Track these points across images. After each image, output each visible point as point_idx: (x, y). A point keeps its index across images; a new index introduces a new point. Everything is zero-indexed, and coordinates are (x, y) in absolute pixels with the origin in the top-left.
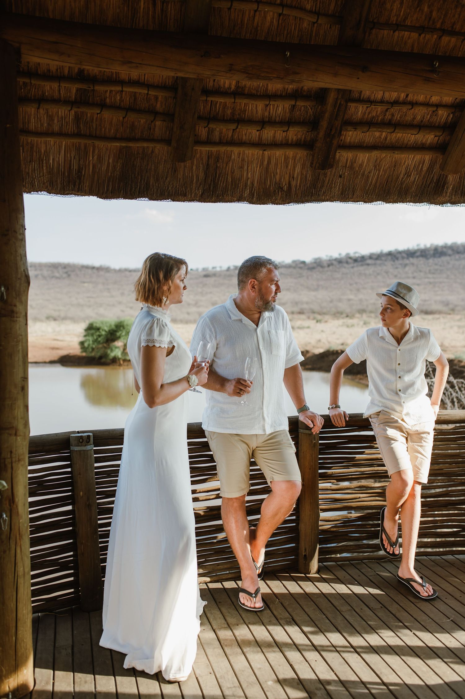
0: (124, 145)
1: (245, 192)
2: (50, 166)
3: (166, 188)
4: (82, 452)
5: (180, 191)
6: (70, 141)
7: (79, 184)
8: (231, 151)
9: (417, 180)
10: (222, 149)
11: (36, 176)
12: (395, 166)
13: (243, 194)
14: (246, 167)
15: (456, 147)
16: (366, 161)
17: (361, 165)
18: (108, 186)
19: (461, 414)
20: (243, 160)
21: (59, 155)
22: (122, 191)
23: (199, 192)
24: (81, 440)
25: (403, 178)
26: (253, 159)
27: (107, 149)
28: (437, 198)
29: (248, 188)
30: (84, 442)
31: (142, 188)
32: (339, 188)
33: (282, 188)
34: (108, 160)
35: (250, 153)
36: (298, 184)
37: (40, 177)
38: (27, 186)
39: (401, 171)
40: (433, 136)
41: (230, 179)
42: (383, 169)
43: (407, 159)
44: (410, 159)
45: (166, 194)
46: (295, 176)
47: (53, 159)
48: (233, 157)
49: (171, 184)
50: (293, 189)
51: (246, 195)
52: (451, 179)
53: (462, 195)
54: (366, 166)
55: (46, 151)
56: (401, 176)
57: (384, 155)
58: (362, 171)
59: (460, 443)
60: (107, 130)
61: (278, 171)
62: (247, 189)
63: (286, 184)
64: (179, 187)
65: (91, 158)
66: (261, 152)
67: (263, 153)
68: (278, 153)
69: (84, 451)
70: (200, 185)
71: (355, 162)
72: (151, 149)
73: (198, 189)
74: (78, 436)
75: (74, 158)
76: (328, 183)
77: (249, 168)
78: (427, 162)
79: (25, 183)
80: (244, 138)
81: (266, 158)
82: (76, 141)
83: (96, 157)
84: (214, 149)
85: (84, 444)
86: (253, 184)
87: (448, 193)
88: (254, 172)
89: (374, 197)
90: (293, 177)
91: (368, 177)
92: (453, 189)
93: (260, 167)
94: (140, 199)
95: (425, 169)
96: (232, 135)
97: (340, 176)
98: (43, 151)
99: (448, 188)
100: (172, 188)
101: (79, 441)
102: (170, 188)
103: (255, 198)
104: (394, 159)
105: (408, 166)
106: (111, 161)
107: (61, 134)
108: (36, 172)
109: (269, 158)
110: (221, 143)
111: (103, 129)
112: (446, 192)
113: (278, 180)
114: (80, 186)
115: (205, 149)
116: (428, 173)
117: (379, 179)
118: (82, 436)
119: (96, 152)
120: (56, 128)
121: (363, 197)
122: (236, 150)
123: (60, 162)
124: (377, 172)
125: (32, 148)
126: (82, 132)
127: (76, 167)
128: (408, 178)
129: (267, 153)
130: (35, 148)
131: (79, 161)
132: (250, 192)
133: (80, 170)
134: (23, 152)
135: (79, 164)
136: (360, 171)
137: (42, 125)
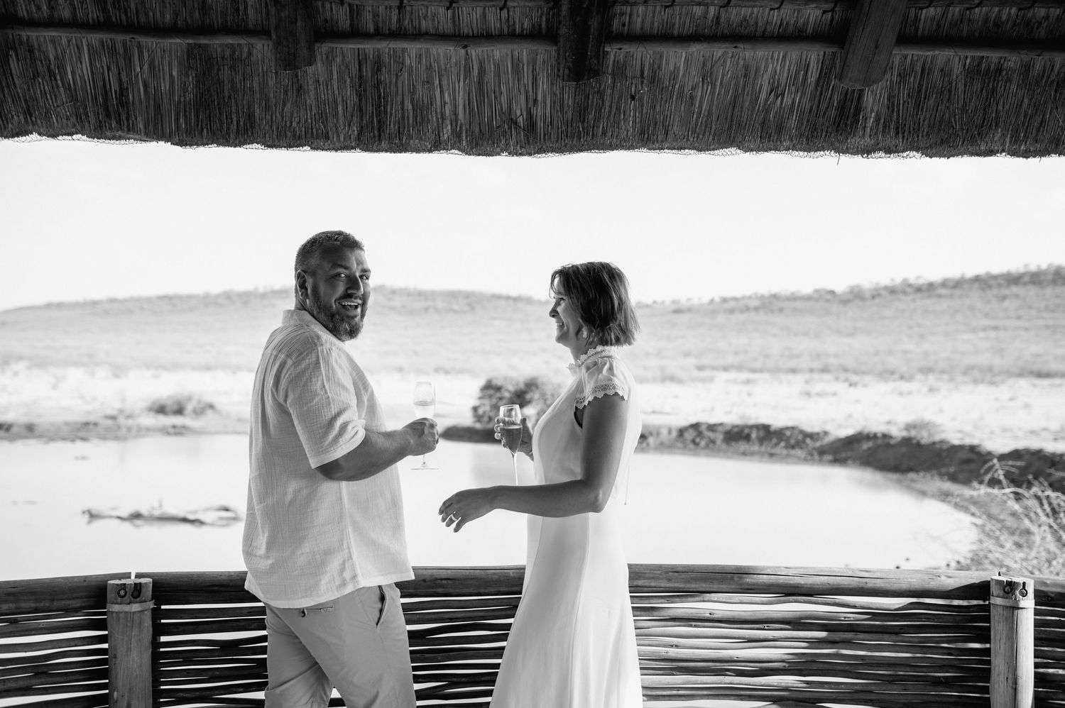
0: (191, 41)
1: (443, 132)
2: (69, 85)
3: (288, 124)
4: (121, 615)
5: (314, 130)
6: (95, 38)
7: (128, 119)
8: (404, 50)
9: (799, 102)
10: (385, 46)
11: (51, 103)
12: (745, 76)
13: (441, 135)
14: (437, 82)
15: (861, 29)
16: (682, 67)
17: (674, 76)
18: (177, 120)
19: (911, 578)
20: (429, 68)
21: (81, 63)
22: (205, 131)
23: (354, 131)
24: (122, 593)
25: (766, 100)
26: (448, 66)
27: (164, 51)
28: (846, 140)
29: (448, 122)
30: (127, 597)
31: (242, 123)
32: (634, 122)
33: (516, 123)
34: (171, 75)
35: (442, 54)
36: (548, 114)
37: (58, 106)
38: (39, 122)
39: (761, 86)
40: (819, 12)
41: (408, 105)
42: (721, 83)
43: (770, 60)
44: (778, 60)
45: (289, 134)
46: (539, 98)
47: (73, 72)
48: (408, 62)
49: (295, 115)
50: (540, 124)
51: (446, 136)
52: (871, 101)
53: (898, 133)
54: (684, 74)
55: (57, 57)
56: (763, 96)
57: (720, 54)
58: (677, 86)
59: (908, 639)
60: (158, 14)
61: (503, 89)
62: (447, 126)
63: (521, 114)
64: (312, 121)
65: (138, 69)
66: (463, 51)
67: (467, 53)
68: (498, 52)
69: (126, 613)
70: (352, 116)
71: (659, 67)
72: (246, 50)
73: (349, 125)
74: (117, 585)
75: (109, 69)
76: (610, 112)
77: (445, 83)
78: (815, 67)
79: (36, 118)
80: (424, 24)
81: (474, 62)
82: (105, 36)
83: (146, 67)
84: (369, 47)
85: (128, 601)
86: (456, 114)
87: (869, 131)
88: (454, 90)
89: (711, 138)
90: (535, 101)
91: (692, 97)
92: (877, 120)
93: (464, 82)
94: (248, 146)
95: (812, 79)
96: (399, 20)
97: (633, 98)
98: (52, 58)
99: (866, 119)
100: (299, 123)
101: (119, 593)
102: (294, 124)
103: (464, 142)
104: (741, 62)
105: (776, 75)
106: (175, 73)
107: (74, 24)
108: (49, 97)
109: (481, 63)
110: (379, 34)
111: (151, 14)
112: (864, 128)
113: (505, 107)
114: (131, 122)
115: (349, 47)
116: (819, 89)
117: (715, 103)
118: (125, 584)
119: (146, 55)
120: (66, 14)
121: (688, 140)
122: (413, 48)
123: (86, 78)
124: (709, 87)
125: (31, 52)
126: (114, 19)
127: (115, 86)
128: (780, 98)
129: (475, 52)
130: (37, 53)
131: (119, 74)
132: (454, 131)
133: (122, 92)
134: (18, 60)
135: (120, 80)
136: (674, 87)
137: (38, 8)
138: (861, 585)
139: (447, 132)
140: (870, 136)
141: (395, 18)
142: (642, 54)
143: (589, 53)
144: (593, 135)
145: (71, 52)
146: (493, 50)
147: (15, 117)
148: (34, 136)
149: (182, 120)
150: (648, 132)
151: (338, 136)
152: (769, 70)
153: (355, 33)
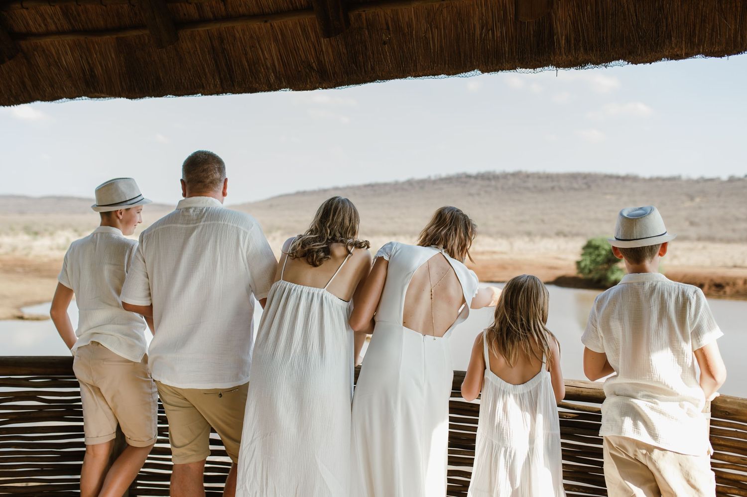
2: (66, 69)
3: (180, 81)
6: (70, 39)
7: (98, 86)
8: (233, 28)
10: (224, 26)
14: (258, 46)
16: (413, 18)
17: (410, 25)
20: (251, 37)
21: (68, 55)
23: (218, 82)
25: (481, 34)
26: (262, 34)
27: (105, 43)
29: (271, 71)
32: (391, 60)
33: (312, 68)
35: (257, 28)
36: (332, 60)
39: (474, 24)
41: (245, 63)
42: (444, 26)
43: (476, 6)
46: (324, 49)
47: (65, 60)
48: (237, 35)
50: (329, 67)
54: (417, 24)
55: (56, 53)
56: (478, 32)
58: (414, 32)
60: (97, 22)
62: (271, 74)
63: (314, 62)
65: (95, 56)
66: (269, 24)
67: (271, 25)
68: (290, 22)
71: (399, 20)
73: (214, 79)
75: (81, 57)
76: (373, 54)
77: (263, 45)
80: (240, 9)
81: (277, 30)
82: (74, 38)
83: (98, 54)
84: (214, 28)
86: (274, 65)
87: (563, 50)
88: (269, 49)
91: (426, 38)
92: (568, 41)
96: (226, 9)
97: (385, 43)
98: (54, 53)
99: (559, 40)
102: (183, 81)
103: (284, 83)
104: (455, 10)
105: (483, 15)
106: (113, 56)
107: (59, 33)
109: (281, 30)
110: (217, 19)
111: (93, 22)
112: (560, 48)
113: (304, 58)
114: (100, 87)
115: (201, 29)
119: (97, 47)
120: (53, 27)
122: (238, 26)
123: (72, 62)
124: (436, 30)
125: (44, 51)
126: (76, 27)
127: (87, 67)
128: (490, 32)
129: (277, 23)
130: (47, 51)
131: (87, 59)
132: (276, 76)
133: (92, 70)
134: (39, 56)
135: (89, 63)
136: (412, 33)
137: (40, 26)
138: (578, 393)
139: (272, 78)
140: (565, 54)
141: (223, 8)
142: (384, 13)
143: (331, 18)
144: (365, 71)
145: (61, 50)
146: (287, 21)
147: (47, 89)
148: (64, 99)
149: (123, 84)
150: (403, 66)
151: (210, 86)
152: (477, 13)
153: (203, 20)
